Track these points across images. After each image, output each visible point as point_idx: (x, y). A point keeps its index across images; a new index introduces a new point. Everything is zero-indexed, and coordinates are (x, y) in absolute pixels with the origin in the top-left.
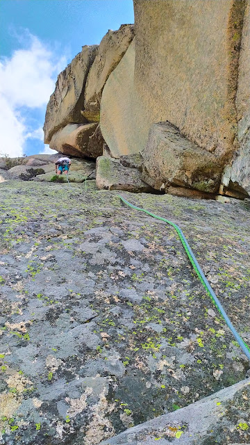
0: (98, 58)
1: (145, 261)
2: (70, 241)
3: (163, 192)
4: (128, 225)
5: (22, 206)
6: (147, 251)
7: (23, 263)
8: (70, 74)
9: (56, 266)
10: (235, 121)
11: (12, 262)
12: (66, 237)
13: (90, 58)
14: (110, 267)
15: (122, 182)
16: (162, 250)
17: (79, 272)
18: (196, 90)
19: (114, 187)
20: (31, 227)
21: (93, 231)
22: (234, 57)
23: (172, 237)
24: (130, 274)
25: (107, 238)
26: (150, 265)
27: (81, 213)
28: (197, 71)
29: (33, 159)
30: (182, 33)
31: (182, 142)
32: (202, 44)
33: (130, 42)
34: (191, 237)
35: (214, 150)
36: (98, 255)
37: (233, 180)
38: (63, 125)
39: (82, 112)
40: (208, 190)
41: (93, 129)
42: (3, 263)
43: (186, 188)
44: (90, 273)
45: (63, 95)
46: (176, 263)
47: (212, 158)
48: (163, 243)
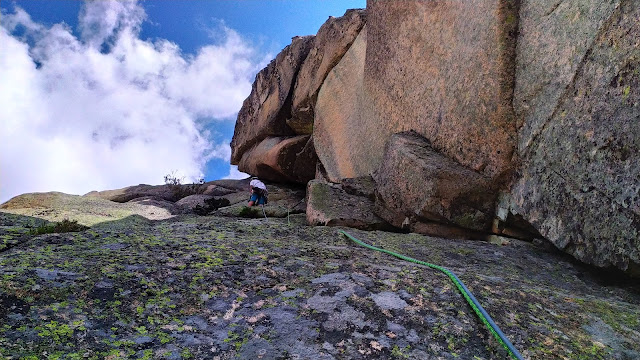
0: (313, 52)
1: (409, 325)
2: (291, 294)
3: (406, 230)
4: (378, 271)
5: (214, 242)
6: (412, 309)
7: (222, 328)
8: (273, 72)
9: (273, 332)
10: (512, 129)
11: (204, 326)
12: (284, 288)
13: (302, 52)
14: (356, 335)
15: (346, 216)
16: (435, 309)
17: (309, 342)
18: (454, 89)
19: (332, 223)
20: (230, 273)
21: (325, 279)
22: (509, 45)
23: (447, 287)
24: (388, 346)
25: (348, 289)
26: (419, 333)
27: (303, 254)
28: (456, 65)
29: (213, 186)
30: (433, 17)
31: (435, 158)
32: (462, 30)
33: (358, 31)
34: (476, 289)
35: (483, 168)
36: (337, 315)
37: (514, 212)
38: (259, 139)
39: (287, 121)
40: (476, 227)
41: (302, 144)
42: (190, 328)
43: (441, 224)
44: (327, 343)
45: (263, 99)
46: (459, 329)
47: (481, 180)
48: (435, 298)
